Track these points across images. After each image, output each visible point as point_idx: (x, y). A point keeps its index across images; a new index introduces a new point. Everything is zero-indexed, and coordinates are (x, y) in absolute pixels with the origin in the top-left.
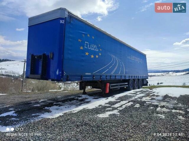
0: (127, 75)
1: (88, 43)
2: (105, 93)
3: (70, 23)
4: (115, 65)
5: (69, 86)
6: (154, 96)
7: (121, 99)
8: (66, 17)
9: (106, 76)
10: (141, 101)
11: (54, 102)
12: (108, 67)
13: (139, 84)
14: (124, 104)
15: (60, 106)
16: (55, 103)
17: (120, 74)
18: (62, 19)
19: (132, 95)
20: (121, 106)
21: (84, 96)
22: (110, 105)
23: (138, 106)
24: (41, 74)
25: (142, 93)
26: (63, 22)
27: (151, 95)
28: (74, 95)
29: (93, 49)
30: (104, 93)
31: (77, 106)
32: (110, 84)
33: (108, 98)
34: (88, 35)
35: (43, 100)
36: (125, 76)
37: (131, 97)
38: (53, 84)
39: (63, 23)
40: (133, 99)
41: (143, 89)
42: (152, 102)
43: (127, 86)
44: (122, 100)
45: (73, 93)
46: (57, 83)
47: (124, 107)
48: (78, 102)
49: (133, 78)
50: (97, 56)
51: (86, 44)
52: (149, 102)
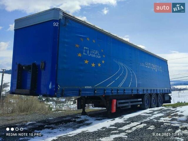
0: (141, 89)
1: (87, 48)
2: (111, 113)
3: (65, 25)
4: (124, 75)
5: (63, 106)
6: (176, 116)
7: (132, 120)
8: (60, 19)
9: (112, 91)
10: (158, 122)
11: (45, 124)
12: (114, 78)
13: (157, 101)
14: (135, 126)
15: (53, 129)
16: (46, 126)
17: (130, 87)
18: (56, 21)
19: (147, 115)
20: (131, 129)
21: (83, 117)
22: (116, 128)
23: (151, 129)
24: (30, 88)
25: (161, 112)
26: (56, 24)
27: (172, 114)
28: (70, 116)
29: (94, 56)
30: (109, 113)
31: (74, 129)
32: (117, 100)
33: (115, 119)
34: (88, 39)
35: (30, 123)
36: (138, 90)
37: (145, 117)
38: (40, 103)
39: (57, 26)
40: (148, 119)
41: (163, 107)
42: (172, 123)
43: (141, 103)
44: (133, 122)
45: (69, 113)
46: (45, 102)
47: (134, 129)
48: (76, 124)
49: (149, 92)
50: (99, 65)
51: (85, 49)
52: (167, 123)
